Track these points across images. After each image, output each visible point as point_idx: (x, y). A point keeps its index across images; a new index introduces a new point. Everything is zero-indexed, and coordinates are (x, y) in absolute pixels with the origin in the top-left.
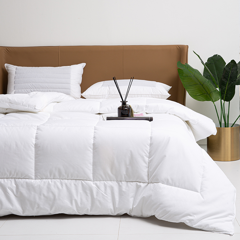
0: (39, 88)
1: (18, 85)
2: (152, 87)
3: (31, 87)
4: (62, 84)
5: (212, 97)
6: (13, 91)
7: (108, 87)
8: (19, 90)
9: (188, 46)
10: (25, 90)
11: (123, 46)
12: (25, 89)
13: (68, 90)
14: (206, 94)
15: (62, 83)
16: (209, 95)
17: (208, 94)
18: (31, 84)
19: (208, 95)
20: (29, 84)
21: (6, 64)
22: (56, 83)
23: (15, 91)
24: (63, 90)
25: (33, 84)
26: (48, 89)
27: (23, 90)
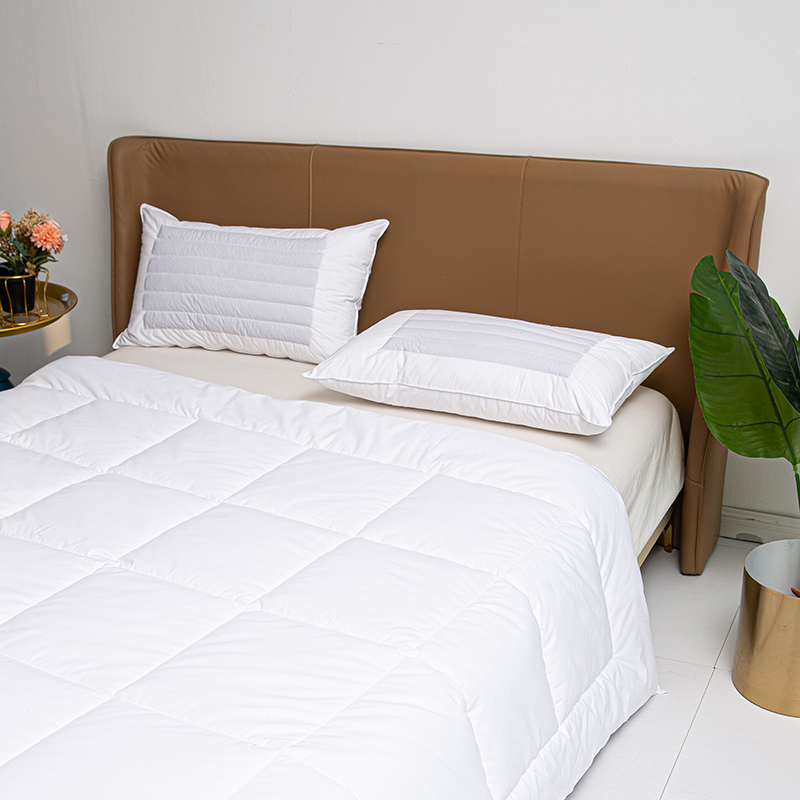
0: (213, 313)
1: (154, 293)
2: (555, 377)
3: (189, 306)
4: (284, 305)
5: (793, 442)
6: (139, 312)
7: (402, 353)
8: (157, 312)
9: (767, 181)
10: (173, 313)
11: (529, 161)
12: (173, 310)
13: (302, 327)
14: (769, 426)
15: (285, 302)
16: (784, 429)
17: (781, 424)
18: (189, 295)
19: (778, 429)
20: (184, 295)
21: (144, 206)
22: (266, 301)
23: (144, 313)
24: (288, 325)
25: (195, 295)
26: (240, 319)
27: (168, 313)
